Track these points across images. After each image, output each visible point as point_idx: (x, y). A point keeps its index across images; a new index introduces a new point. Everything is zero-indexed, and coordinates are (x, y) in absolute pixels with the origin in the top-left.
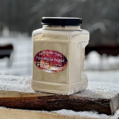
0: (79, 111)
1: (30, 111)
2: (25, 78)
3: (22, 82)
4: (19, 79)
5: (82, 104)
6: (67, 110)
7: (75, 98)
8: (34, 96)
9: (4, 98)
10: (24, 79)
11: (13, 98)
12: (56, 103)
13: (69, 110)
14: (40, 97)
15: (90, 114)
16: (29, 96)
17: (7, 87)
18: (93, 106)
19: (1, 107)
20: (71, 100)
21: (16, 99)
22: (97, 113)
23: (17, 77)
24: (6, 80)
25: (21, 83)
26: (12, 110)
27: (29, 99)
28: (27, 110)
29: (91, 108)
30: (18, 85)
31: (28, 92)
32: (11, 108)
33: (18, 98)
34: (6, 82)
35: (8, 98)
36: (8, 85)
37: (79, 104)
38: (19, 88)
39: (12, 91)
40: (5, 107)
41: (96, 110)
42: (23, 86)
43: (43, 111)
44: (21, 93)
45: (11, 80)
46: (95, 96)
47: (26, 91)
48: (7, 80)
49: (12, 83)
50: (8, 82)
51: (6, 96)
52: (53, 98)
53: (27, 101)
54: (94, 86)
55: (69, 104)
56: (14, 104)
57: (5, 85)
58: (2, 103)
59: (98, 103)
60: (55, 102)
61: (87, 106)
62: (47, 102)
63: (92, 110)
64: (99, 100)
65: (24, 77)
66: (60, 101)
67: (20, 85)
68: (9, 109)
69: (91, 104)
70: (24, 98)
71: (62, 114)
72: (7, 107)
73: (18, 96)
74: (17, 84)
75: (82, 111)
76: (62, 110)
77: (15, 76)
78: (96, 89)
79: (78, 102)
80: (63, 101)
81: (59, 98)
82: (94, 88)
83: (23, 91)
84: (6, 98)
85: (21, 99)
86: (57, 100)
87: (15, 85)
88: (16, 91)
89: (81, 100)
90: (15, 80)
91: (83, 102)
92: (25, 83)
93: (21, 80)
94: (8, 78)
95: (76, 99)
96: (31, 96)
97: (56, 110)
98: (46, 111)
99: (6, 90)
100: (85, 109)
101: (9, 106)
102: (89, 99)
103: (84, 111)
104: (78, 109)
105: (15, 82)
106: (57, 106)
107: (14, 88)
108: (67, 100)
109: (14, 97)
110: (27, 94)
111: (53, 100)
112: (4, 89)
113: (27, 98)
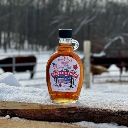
0: (99, 123)
1: (50, 122)
2: (46, 90)
3: (43, 94)
4: (40, 91)
5: (102, 116)
6: (87, 122)
7: (95, 109)
8: (54, 108)
9: (24, 110)
10: (44, 91)
11: (33, 110)
12: (76, 115)
13: (89, 122)
14: (60, 109)
15: (110, 125)
16: (49, 108)
17: (27, 98)
18: (113, 118)
19: (22, 119)
20: (91, 112)
21: (36, 111)
22: (117, 124)
23: (38, 89)
24: (26, 91)
25: (41, 95)
26: (32, 121)
27: (49, 111)
28: (47, 122)
29: (112, 120)
30: (39, 97)
31: (49, 104)
32: (31, 119)
33: (38, 110)
34: (26, 94)
35: (28, 110)
36: (29, 97)
37: (100, 116)
38: (39, 100)
39: (32, 103)
40: (26, 119)
41: (116, 122)
42: (43, 98)
43: (63, 123)
44: (41, 104)
45: (32, 92)
46: (115, 108)
47: (46, 102)
48: (28, 92)
49: (32, 95)
50: (28, 94)
51: (27, 108)
52: (73, 110)
53: (47, 113)
54: (114, 98)
55: (89, 116)
56: (34, 116)
57: (25, 97)
58: (23, 114)
59: (118, 114)
60: (75, 113)
61: (107, 118)
62: (67, 113)
63: (112, 122)
64: (118, 112)
65: (44, 89)
66: (80, 113)
67: (40, 97)
68: (29, 121)
69: (111, 116)
70: (45, 109)
71: (82, 126)
72: (28, 119)
73: (38, 108)
74: (37, 96)
75: (102, 123)
76: (82, 122)
77: (36, 88)
78: (116, 101)
79: (98, 114)
80: (83, 113)
81: (79, 110)
82: (114, 100)
83: (43, 103)
84: (26, 110)
85: (41, 111)
86: (77, 112)
87: (36, 97)
88: (36, 103)
89: (101, 112)
90: (35, 92)
91: (103, 114)
92: (45, 95)
93: (41, 92)
94: (28, 90)
95: (96, 111)
96: (51, 108)
97: (76, 122)
98: (66, 123)
99: (26, 102)
100: (105, 121)
101: (29, 118)
102: (109, 111)
103: (104, 123)
104: (98, 121)
105: (35, 94)
106: (77, 118)
107: (35, 100)
108: (87, 112)
109: (35, 109)
110: (47, 106)
111: (73, 112)
112: (24, 101)
113: (47, 110)
